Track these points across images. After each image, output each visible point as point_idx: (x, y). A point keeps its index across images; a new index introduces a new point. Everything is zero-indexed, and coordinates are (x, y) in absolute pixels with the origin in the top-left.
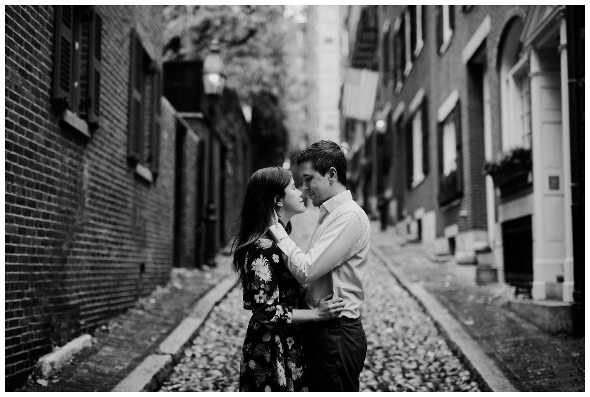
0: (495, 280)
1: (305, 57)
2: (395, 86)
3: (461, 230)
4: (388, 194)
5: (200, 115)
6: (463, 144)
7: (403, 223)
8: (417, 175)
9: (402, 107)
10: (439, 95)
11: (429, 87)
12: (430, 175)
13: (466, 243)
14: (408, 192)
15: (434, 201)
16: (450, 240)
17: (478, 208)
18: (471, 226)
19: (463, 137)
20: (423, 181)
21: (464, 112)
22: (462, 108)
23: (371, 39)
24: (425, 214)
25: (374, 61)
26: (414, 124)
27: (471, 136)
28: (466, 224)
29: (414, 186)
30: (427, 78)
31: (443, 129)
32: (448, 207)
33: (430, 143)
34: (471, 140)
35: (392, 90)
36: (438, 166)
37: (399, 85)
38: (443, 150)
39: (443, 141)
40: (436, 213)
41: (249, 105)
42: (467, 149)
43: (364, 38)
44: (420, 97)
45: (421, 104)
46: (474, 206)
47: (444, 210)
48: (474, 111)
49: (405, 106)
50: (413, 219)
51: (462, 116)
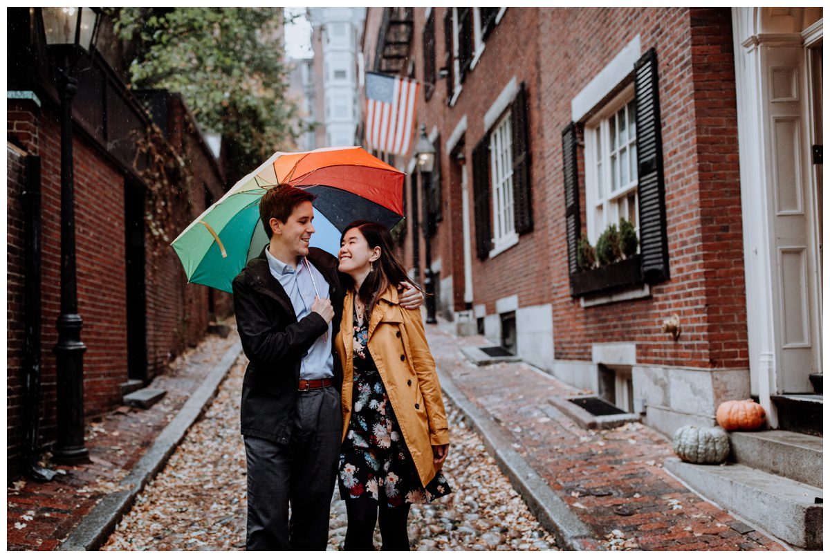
1: (311, 96)
2: (450, 93)
3: (645, 355)
4: (437, 266)
5: (29, 95)
6: (666, 153)
7: (467, 316)
8: (500, 236)
9: (462, 125)
10: (570, 69)
11: (538, 65)
12: (537, 234)
13: (673, 391)
14: (479, 264)
15: (549, 284)
16: (601, 367)
17: (721, 313)
18: (700, 356)
19: (665, 137)
20: (515, 246)
21: (666, 78)
22: (660, 71)
23: (403, 39)
24: (522, 305)
25: (410, 70)
26: (492, 147)
27: (699, 129)
28: (676, 346)
29: (492, 254)
30: (530, 49)
31: (582, 139)
32: (604, 301)
33: (536, 173)
34: (699, 141)
35: (444, 101)
36: (568, 216)
37: (458, 89)
38: (584, 182)
39: (583, 164)
40: (554, 306)
41: (218, 131)
42: (686, 164)
43: (392, 38)
44: (509, 92)
45: (510, 106)
46: (710, 307)
47: (583, 303)
48: (707, 68)
49: (468, 121)
50: (491, 310)
51: (661, 89)
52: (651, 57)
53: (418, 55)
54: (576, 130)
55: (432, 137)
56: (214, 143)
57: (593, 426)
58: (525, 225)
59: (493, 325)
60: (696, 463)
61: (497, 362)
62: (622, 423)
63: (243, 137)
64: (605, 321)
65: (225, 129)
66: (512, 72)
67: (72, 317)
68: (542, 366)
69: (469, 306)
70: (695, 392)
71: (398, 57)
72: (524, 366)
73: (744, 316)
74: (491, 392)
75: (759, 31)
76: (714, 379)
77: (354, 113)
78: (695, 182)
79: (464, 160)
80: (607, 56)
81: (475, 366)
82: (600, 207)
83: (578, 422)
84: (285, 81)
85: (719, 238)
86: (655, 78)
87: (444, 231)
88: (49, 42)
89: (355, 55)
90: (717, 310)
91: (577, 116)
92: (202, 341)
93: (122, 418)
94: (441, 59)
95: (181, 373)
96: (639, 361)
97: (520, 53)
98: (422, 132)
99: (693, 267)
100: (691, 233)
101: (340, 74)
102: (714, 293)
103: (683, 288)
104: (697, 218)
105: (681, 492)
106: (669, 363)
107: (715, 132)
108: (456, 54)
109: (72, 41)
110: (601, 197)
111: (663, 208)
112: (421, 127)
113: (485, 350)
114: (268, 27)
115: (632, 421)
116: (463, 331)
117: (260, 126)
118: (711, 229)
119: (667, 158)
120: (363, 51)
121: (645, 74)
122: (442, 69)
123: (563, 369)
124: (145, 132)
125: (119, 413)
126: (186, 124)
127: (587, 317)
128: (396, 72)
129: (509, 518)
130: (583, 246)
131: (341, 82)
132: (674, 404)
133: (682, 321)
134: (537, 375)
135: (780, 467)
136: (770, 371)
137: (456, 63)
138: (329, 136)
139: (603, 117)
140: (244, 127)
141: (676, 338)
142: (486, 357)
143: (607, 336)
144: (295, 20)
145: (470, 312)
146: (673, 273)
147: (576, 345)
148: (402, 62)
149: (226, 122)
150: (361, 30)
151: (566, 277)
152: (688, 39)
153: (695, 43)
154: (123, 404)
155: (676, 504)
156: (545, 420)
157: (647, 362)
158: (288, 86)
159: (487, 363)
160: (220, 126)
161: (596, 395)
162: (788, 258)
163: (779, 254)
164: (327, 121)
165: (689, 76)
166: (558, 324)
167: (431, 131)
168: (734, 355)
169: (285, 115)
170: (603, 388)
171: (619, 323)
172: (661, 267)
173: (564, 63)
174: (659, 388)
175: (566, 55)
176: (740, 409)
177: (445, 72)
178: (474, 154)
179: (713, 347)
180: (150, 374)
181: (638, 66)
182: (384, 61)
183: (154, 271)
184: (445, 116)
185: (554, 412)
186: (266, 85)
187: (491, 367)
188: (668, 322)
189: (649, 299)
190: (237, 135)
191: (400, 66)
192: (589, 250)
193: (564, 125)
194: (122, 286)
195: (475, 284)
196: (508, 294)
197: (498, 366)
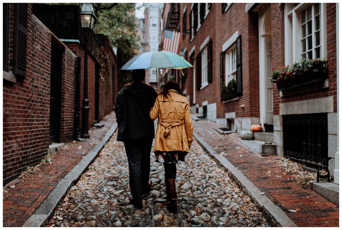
0: (275, 153)
2: (191, 38)
3: (237, 115)
5: (78, 41)
6: (243, 62)
7: (193, 107)
8: (204, 83)
9: (194, 48)
10: (222, 37)
11: (215, 34)
12: (213, 83)
13: (243, 124)
14: (197, 92)
15: (216, 97)
16: (228, 120)
17: (253, 103)
18: (248, 114)
19: (243, 58)
20: (207, 86)
21: (243, 43)
22: (242, 41)
23: (176, 18)
24: (209, 103)
25: (178, 28)
26: (202, 56)
27: (250, 57)
28: (244, 112)
29: (201, 88)
30: (213, 29)
31: (225, 56)
32: (228, 101)
33: (214, 65)
34: (249, 60)
35: (188, 40)
36: (221, 78)
37: (193, 37)
38: (225, 68)
39: (225, 63)
40: (217, 103)
41: (116, 46)
42: (247, 66)
43: (173, 17)
44: (207, 41)
45: (207, 45)
46: (251, 102)
47: (224, 102)
48: (252, 42)
49: (196, 47)
50: (200, 105)
51: (242, 46)
52: (240, 37)
53: (181, 24)
54: (223, 54)
55: (185, 51)
56: (115, 50)
57: (223, 134)
58: (210, 80)
59: (201, 110)
60: (245, 139)
61: (201, 120)
62: (231, 133)
63: (124, 48)
64: (229, 106)
65: (119, 46)
66: (208, 35)
67: (86, 100)
68: (213, 121)
69: (194, 105)
70: (247, 123)
71: (174, 23)
72: (209, 121)
73: (259, 104)
74: (198, 127)
75: (264, 34)
76: (251, 120)
77: (159, 39)
78: (248, 70)
79: (194, 59)
80: (231, 35)
81: (194, 121)
82: (229, 76)
83: (220, 133)
84: (137, 29)
85: (254, 85)
86: (241, 43)
87: (187, 82)
88: (83, 26)
89: (160, 19)
90: (252, 103)
91: (224, 50)
92: (111, 112)
93: (95, 130)
94: (188, 27)
95: (107, 120)
96: (236, 117)
97: (210, 29)
98: (181, 50)
99: (247, 92)
100: (247, 83)
101: (154, 25)
102: (252, 98)
103: (245, 97)
104: (248, 79)
105: (240, 146)
106: (242, 117)
107: (253, 58)
108: (193, 26)
109: (88, 26)
110: (229, 72)
111: (242, 76)
112: (181, 48)
113: (198, 117)
114: (131, 10)
115: (233, 133)
116: (192, 112)
117: (129, 45)
118: (252, 82)
119: (243, 64)
120: (163, 19)
121: (239, 41)
122: (188, 30)
123: (219, 121)
124: (99, 48)
125: (93, 129)
126: (109, 45)
127: (224, 106)
128: (174, 28)
129: (198, 152)
130: (224, 86)
131: (154, 28)
132: (243, 127)
133: (245, 106)
134: (212, 123)
135: (262, 139)
136: (264, 118)
137: (193, 29)
138: (150, 47)
139: (230, 51)
140: (124, 45)
141: (244, 110)
142: (198, 119)
143: (229, 111)
144: (140, 8)
145: (194, 107)
146: (244, 94)
147: (222, 114)
148: (176, 25)
149: (119, 43)
150: (162, 11)
151: (220, 95)
152: (247, 34)
153: (249, 35)
154: (94, 126)
155: (238, 148)
156: (211, 133)
157: (238, 117)
158: (137, 31)
159: (198, 120)
160: (117, 45)
161: (226, 127)
162: (269, 90)
163: (267, 89)
164: (149, 41)
165: (248, 43)
166: (217, 108)
167: (184, 49)
168: (256, 114)
169: (136, 40)
170: (228, 125)
171: (232, 107)
172: (241, 92)
173: (221, 35)
174: (240, 124)
175: (222, 32)
176: (256, 127)
177: (189, 32)
178: (197, 58)
179: (251, 112)
180: (99, 120)
181: (237, 39)
182: (170, 25)
183: (101, 90)
184: (189, 45)
185: (214, 131)
186: (130, 30)
187: (199, 121)
188: (242, 106)
189: (238, 100)
190: (122, 48)
191: (175, 26)
192: (225, 87)
193: (220, 52)
194: (94, 94)
195: (196, 98)
196: (205, 100)
197: (201, 121)
